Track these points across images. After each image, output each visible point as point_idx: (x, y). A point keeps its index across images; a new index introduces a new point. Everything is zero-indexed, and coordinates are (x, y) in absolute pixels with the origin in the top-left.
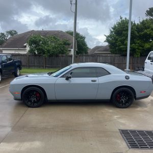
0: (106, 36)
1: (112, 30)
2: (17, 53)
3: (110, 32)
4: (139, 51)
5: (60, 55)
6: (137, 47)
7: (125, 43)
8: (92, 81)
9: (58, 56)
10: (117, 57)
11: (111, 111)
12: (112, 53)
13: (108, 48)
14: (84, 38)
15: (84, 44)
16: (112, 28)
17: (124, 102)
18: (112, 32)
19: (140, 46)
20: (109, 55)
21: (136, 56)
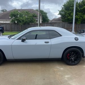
0: (59, 11)
1: (63, 7)
2: (4, 22)
3: (62, 8)
4: (80, 20)
5: (31, 23)
6: (79, 17)
7: (71, 15)
8: (46, 42)
9: (29, 24)
10: (66, 24)
11: (62, 69)
12: (63, 21)
13: (61, 19)
14: (46, 13)
15: (47, 17)
16: (63, 5)
17: (73, 60)
18: (63, 8)
19: (81, 17)
20: (61, 23)
21: (78, 23)
